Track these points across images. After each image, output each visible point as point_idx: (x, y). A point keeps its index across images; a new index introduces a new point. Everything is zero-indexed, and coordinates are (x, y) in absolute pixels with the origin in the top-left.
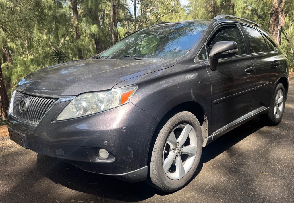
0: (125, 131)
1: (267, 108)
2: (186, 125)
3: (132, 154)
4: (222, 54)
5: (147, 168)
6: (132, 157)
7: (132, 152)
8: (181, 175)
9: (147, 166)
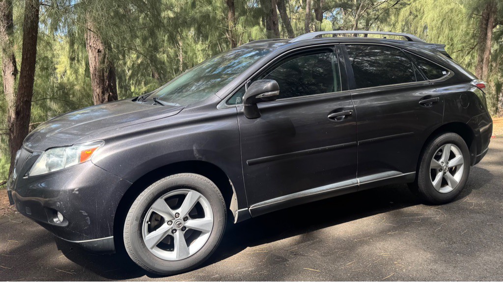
0: (77, 192)
1: (404, 174)
2: (189, 191)
3: (89, 220)
4: (256, 97)
5: (113, 239)
6: (89, 223)
7: (88, 218)
8: (179, 255)
9: (113, 237)
